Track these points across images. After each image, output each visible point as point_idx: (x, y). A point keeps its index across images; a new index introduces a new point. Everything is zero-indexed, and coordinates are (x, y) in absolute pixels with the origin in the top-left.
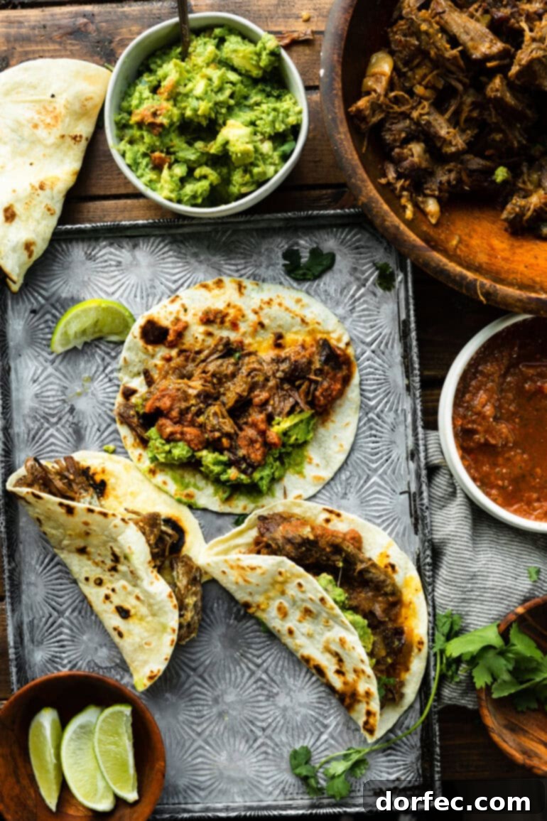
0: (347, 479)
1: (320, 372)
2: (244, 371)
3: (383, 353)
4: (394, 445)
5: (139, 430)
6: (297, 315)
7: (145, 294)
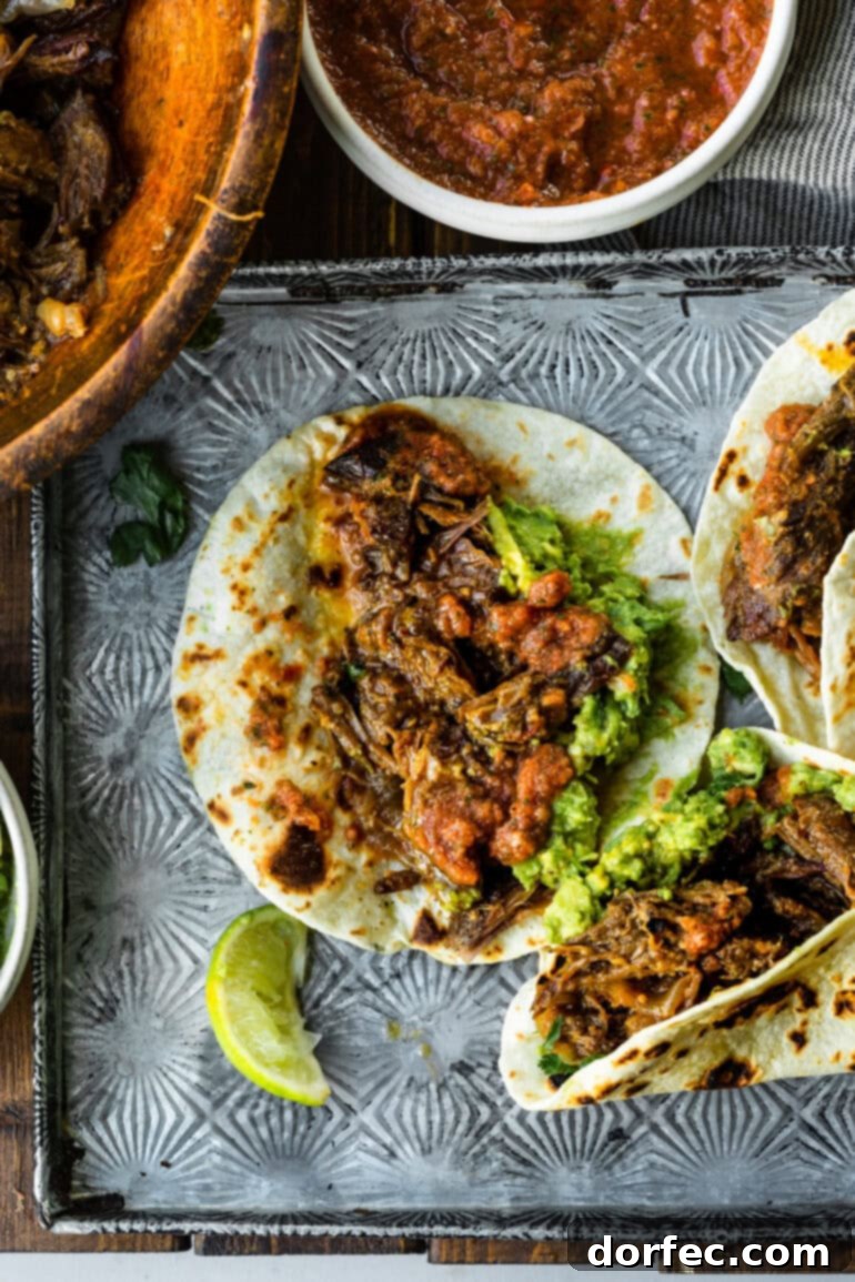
0: (649, 435)
1: (400, 478)
2: (389, 655)
3: (364, 342)
4: (575, 326)
5: (515, 902)
6: (272, 531)
7: (201, 887)
